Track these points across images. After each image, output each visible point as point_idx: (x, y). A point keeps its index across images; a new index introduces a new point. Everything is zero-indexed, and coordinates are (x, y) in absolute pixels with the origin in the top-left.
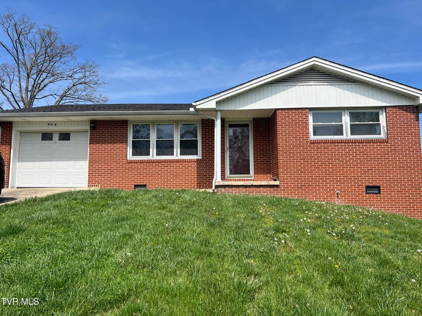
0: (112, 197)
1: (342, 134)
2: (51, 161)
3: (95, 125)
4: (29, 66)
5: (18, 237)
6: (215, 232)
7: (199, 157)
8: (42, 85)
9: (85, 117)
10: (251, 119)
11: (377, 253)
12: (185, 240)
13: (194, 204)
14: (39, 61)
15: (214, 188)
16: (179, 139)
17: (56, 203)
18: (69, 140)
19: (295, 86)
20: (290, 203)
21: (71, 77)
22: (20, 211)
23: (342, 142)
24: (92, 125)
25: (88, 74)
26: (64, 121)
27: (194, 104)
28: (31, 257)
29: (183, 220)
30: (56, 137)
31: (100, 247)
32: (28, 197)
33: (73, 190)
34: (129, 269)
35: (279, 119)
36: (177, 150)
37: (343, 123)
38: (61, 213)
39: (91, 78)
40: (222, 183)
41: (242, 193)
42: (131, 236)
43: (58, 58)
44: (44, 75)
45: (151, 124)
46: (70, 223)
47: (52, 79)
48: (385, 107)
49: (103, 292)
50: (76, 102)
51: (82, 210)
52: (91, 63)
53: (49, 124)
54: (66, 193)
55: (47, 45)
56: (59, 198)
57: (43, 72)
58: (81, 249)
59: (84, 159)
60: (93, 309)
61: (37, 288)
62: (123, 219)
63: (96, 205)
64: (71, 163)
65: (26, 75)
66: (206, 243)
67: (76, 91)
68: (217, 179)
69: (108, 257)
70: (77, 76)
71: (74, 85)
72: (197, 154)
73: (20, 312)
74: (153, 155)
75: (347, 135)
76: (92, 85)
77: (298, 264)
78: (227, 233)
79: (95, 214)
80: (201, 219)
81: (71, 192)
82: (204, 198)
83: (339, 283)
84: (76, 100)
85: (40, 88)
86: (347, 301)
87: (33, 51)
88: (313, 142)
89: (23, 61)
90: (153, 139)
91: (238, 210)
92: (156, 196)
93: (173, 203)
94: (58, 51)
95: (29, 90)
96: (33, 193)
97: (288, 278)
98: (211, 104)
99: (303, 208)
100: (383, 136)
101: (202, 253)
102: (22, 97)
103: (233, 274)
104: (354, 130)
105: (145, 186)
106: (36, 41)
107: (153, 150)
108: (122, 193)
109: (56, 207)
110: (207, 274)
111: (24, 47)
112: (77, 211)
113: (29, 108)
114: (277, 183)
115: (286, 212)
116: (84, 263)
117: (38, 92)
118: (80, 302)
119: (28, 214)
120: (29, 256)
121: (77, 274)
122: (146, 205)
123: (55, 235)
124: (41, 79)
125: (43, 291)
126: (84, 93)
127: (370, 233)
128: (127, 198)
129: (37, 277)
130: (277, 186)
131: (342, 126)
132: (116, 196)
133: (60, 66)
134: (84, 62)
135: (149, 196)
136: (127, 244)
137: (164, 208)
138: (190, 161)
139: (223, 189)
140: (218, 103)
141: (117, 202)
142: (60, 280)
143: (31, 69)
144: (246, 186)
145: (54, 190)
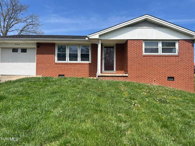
0: (49, 81)
1: (158, 52)
2: (17, 62)
3: (39, 45)
4: (5, 15)
5: (3, 101)
6: (101, 99)
7: (90, 62)
8: (11, 25)
9: (34, 41)
10: (115, 44)
11: (179, 110)
12: (87, 104)
13: (89, 85)
14: (9, 13)
15: (97, 77)
16: (80, 53)
17: (21, 84)
18: (26, 52)
19: (137, 28)
20: (133, 84)
21: (25, 21)
22: (3, 88)
23: (158, 56)
24: (38, 45)
25: (34, 20)
26: (23, 43)
27: (88, 36)
28: (10, 112)
29: (85, 93)
30: (19, 51)
31: (45, 107)
32: (7, 80)
33: (29, 77)
34: (61, 119)
35: (129, 45)
36: (79, 58)
37: (159, 47)
38: (24, 89)
39: (35, 22)
40: (101, 75)
41: (111, 79)
42: (60, 102)
43: (19, 12)
44: (12, 20)
45: (66, 45)
46: (29, 94)
47: (16, 22)
48: (179, 40)
49: (50, 132)
50: (28, 34)
51: (34, 87)
52: (35, 15)
53: (16, 44)
54: (26, 78)
55: (13, 5)
56: (22, 81)
57: (12, 18)
58: (36, 108)
59: (34, 62)
60: (45, 141)
61: (14, 130)
62: (55, 93)
63: (41, 85)
64: (28, 63)
65: (3, 20)
66: (98, 105)
67: (28, 28)
68: (99, 73)
69: (50, 112)
70: (28, 21)
71: (27, 25)
72: (89, 61)
73: (6, 144)
74: (68, 61)
75: (160, 53)
76: (36, 26)
77: (144, 116)
78: (107, 100)
79: (41, 90)
80: (94, 93)
81: (28, 78)
82: (94, 82)
83: (165, 126)
84: (29, 33)
85: (11, 26)
86: (171, 136)
87: (7, 8)
88: (144, 56)
89: (2, 13)
90: (68, 52)
91: (110, 88)
92: (70, 81)
93: (79, 84)
94: (19, 8)
95: (5, 27)
96: (9, 78)
97: (140, 123)
98: (96, 36)
99: (140, 87)
100: (177, 54)
101: (97, 110)
102: (2, 31)
103: (113, 121)
104: (164, 50)
105: (64, 75)
106: (8, 3)
107: (67, 58)
108: (53, 79)
109: (21, 86)
110: (101, 121)
111: (2, 6)
112: (32, 88)
113: (5, 36)
114: (127, 75)
115: (133, 89)
116: (38, 116)
117: (9, 28)
118: (38, 138)
119: (7, 89)
120: (9, 112)
121: (35, 122)
122: (66, 85)
123: (22, 100)
124: (11, 22)
125: (18, 131)
126: (32, 30)
127: (173, 100)
128: (56, 81)
129: (14, 124)
130: (127, 76)
131: (158, 48)
132: (50, 80)
133: (20, 16)
134: (32, 14)
135: (67, 80)
136: (58, 105)
137: (75, 87)
138: (85, 64)
139: (102, 78)
140: (100, 36)
141: (51, 83)
142: (27, 125)
143: (6, 17)
144: (112, 76)
145: (19, 77)
